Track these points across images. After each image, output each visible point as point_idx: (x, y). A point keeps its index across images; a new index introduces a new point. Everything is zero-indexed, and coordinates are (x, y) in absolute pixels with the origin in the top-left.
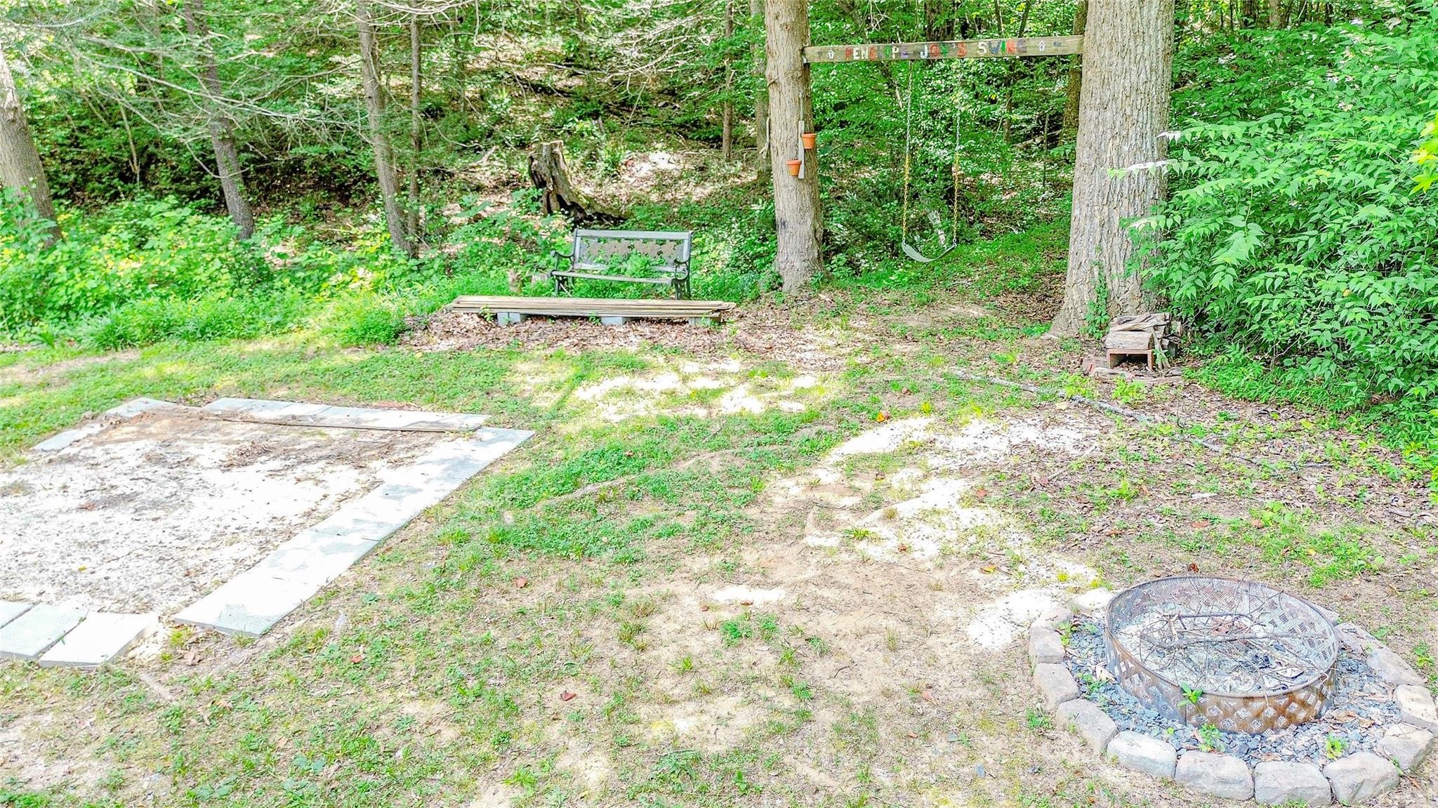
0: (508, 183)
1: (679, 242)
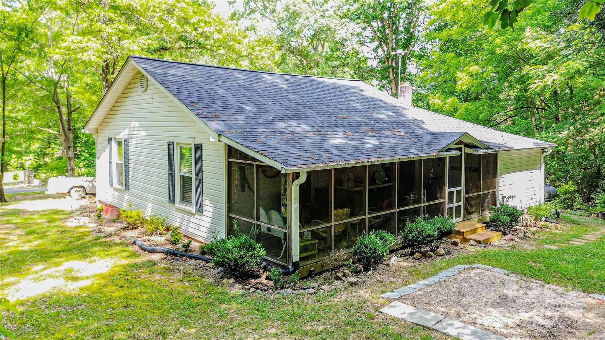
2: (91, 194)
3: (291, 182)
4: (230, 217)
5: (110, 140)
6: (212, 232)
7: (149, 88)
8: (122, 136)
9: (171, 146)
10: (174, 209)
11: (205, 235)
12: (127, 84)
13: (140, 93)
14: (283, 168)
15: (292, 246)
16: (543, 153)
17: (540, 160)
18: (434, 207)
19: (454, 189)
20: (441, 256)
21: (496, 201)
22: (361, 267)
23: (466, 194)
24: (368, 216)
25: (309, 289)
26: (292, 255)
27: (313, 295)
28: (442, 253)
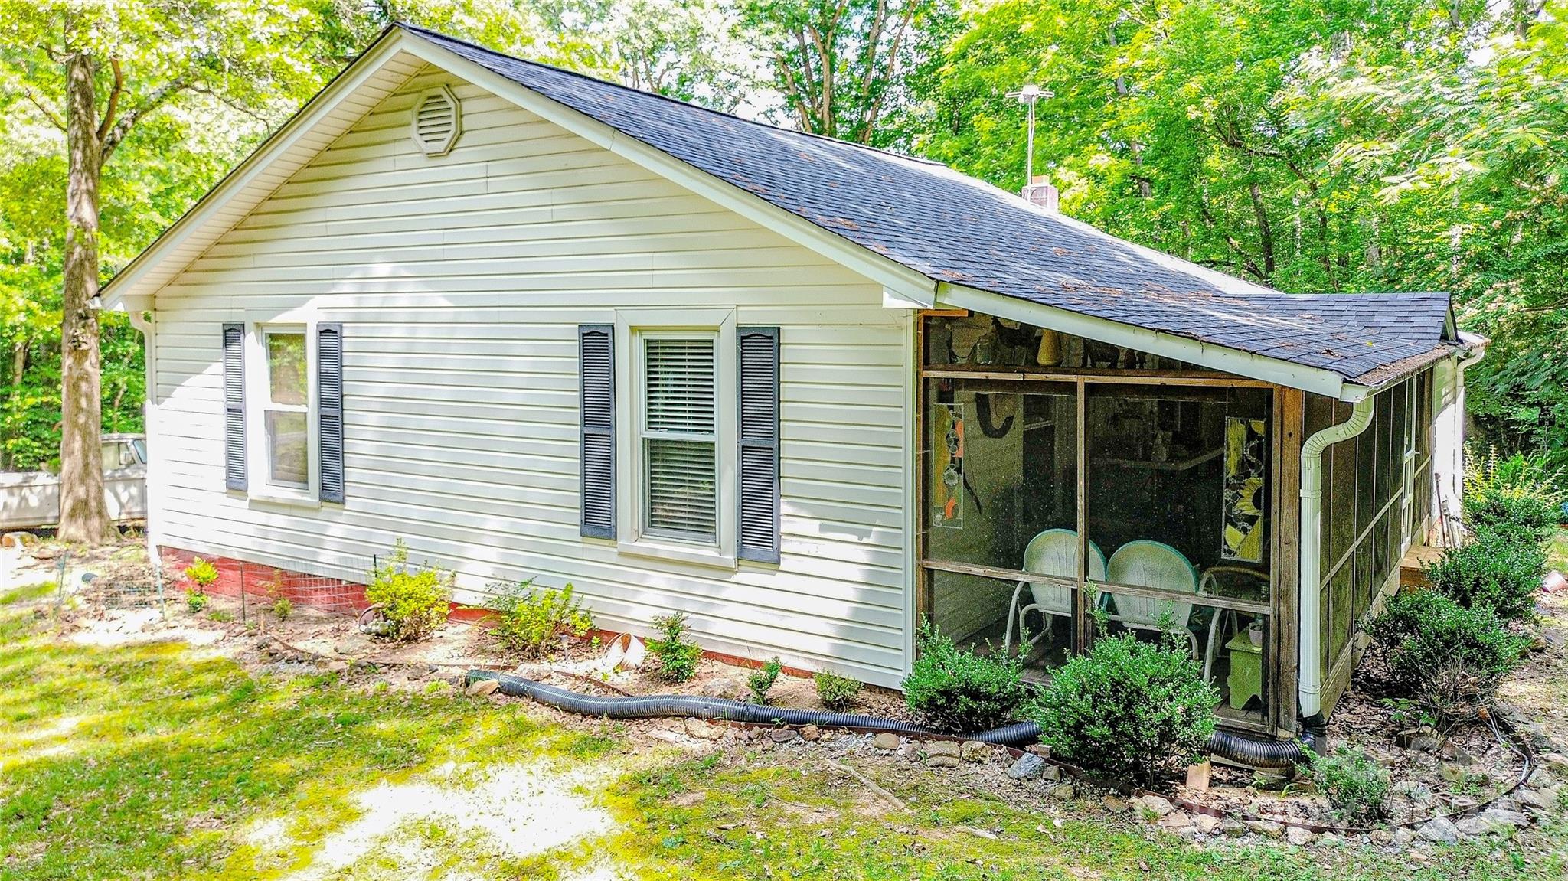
2: (27, 530)
3: (1297, 437)
4: (930, 572)
5: (232, 333)
6: (852, 631)
7: (464, 141)
8: (309, 315)
9: (593, 342)
10: (615, 559)
11: (823, 646)
12: (339, 132)
13: (419, 160)
14: (1351, 382)
15: (1296, 659)
16: (1460, 360)
17: (1455, 378)
18: (1396, 508)
19: (1409, 457)
20: (1541, 651)
21: (1430, 489)
22: (1484, 710)
23: (1416, 469)
24: (1357, 543)
25: (1489, 810)
26: (1298, 691)
27: (1536, 834)
28: (1543, 640)
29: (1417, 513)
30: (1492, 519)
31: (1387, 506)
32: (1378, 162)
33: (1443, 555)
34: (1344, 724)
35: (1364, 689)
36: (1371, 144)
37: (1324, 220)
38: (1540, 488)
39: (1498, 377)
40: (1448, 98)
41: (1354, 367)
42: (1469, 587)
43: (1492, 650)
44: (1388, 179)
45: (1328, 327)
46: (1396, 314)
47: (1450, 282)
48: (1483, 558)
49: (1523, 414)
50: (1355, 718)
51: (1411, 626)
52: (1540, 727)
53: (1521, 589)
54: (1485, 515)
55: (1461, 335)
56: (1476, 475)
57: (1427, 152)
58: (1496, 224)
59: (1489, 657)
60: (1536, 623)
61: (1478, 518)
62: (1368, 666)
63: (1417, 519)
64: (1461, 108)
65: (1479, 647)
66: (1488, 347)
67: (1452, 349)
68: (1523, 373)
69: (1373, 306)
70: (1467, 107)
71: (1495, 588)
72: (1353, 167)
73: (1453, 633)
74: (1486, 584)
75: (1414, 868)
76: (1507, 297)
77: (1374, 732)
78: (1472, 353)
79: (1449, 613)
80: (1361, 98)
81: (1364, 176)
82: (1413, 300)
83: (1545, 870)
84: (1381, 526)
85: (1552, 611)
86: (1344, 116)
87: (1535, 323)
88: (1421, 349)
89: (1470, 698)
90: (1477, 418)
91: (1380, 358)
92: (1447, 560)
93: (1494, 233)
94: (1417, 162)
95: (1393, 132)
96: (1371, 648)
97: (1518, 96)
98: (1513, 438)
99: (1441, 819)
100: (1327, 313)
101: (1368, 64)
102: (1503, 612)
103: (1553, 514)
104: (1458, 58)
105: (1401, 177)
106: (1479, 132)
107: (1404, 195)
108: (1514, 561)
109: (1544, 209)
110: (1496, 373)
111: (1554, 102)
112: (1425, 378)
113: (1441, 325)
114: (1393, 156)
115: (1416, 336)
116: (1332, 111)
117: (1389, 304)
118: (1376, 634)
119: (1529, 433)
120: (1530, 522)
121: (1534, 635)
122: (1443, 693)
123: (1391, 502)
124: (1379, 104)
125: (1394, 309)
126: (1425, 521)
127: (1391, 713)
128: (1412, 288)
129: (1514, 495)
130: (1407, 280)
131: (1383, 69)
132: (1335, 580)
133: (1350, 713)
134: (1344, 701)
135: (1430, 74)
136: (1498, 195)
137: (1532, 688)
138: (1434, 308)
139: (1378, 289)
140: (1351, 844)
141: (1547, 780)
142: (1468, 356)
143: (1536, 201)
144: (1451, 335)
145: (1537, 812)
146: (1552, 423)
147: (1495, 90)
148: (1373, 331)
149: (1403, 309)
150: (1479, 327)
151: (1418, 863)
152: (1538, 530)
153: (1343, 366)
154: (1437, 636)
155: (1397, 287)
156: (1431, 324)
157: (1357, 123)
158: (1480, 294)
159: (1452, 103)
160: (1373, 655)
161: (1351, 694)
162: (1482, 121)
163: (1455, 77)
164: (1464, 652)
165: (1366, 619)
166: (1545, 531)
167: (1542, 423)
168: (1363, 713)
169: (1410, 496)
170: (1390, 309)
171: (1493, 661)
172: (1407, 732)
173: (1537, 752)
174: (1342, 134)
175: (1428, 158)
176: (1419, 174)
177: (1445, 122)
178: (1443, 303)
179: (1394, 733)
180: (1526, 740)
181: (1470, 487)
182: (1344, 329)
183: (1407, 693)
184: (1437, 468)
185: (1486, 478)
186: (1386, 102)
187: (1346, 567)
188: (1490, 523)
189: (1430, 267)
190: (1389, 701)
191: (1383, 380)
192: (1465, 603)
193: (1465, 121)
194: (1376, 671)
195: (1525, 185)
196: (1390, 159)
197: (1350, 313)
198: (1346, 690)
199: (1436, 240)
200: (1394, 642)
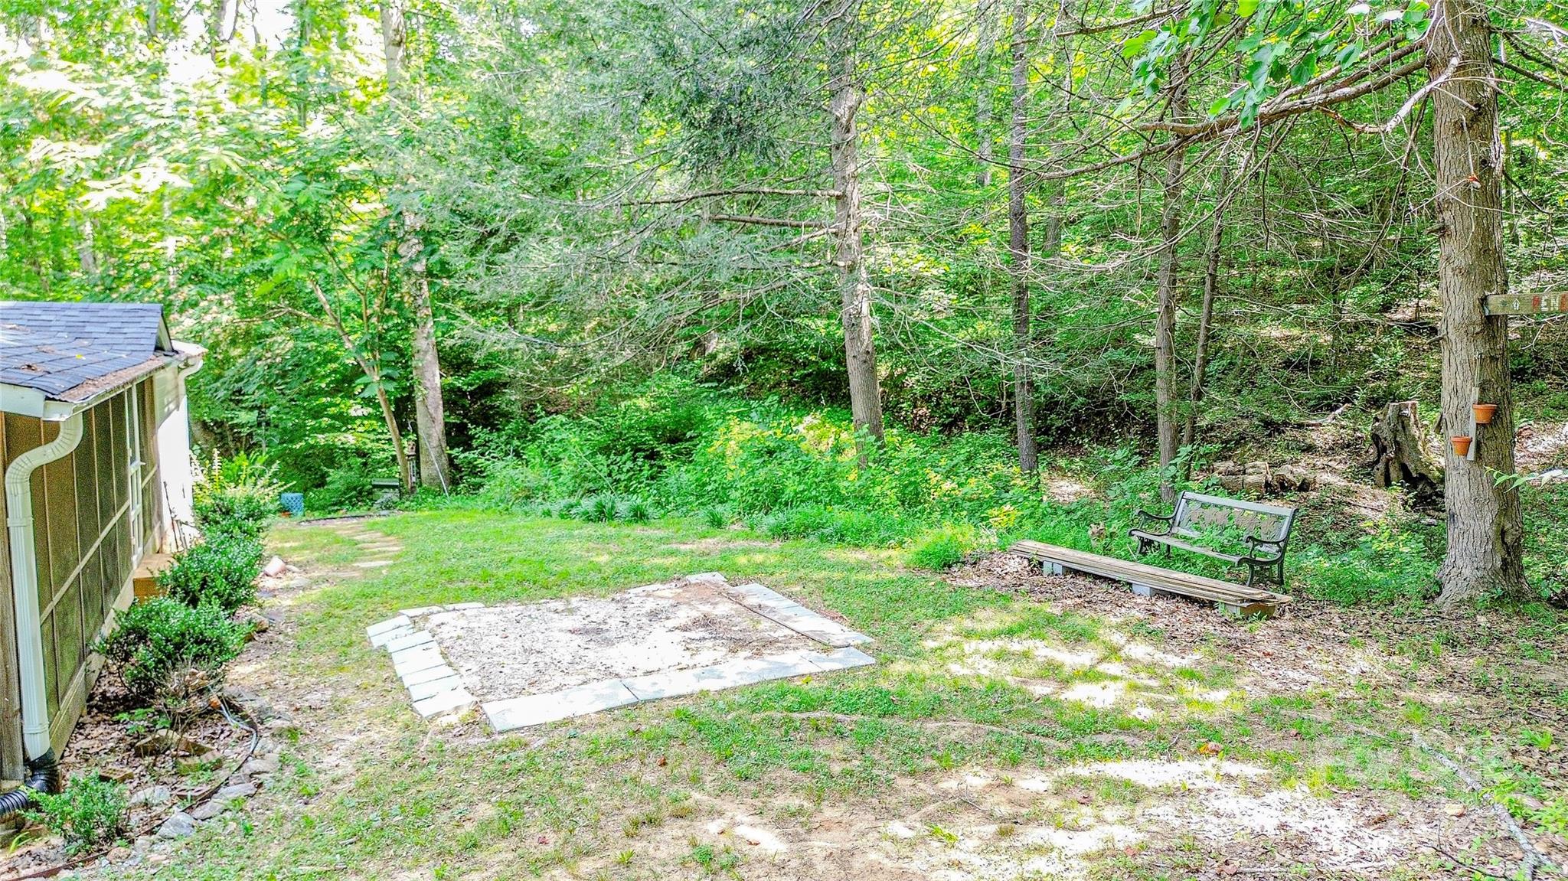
0: (1348, 446)
1: (1280, 517)
14: (54, 399)
15: (17, 702)
16: (180, 369)
17: (177, 387)
18: (124, 520)
19: (133, 468)
20: (264, 631)
21: (160, 495)
22: (215, 699)
23: (143, 480)
24: (82, 564)
25: (222, 790)
26: (22, 735)
27: (264, 795)
28: (266, 621)
29: (148, 523)
30: (219, 518)
31: (114, 520)
32: (82, 165)
33: (172, 560)
34: (80, 752)
35: (100, 711)
36: (72, 145)
37: (29, 221)
38: (260, 483)
39: (218, 384)
40: (148, 109)
41: (57, 383)
42: (198, 588)
43: (219, 642)
44: (91, 184)
45: (34, 339)
46: (109, 325)
47: (167, 292)
48: (208, 557)
49: (245, 417)
50: (93, 742)
51: (142, 636)
52: (263, 701)
53: (243, 579)
54: (211, 516)
55: (177, 345)
56: (202, 479)
57: (131, 161)
58: (205, 239)
59: (217, 649)
60: (260, 606)
61: (205, 519)
62: (104, 686)
63: (147, 528)
64: (162, 121)
65: (208, 643)
66: (207, 357)
67: (167, 360)
68: (241, 379)
69: (84, 317)
70: (168, 121)
71: (221, 584)
72: (54, 166)
73: (183, 635)
74: (213, 581)
75: (153, 871)
76: (220, 310)
77: (112, 750)
78: (190, 362)
79: (178, 615)
80: (56, 93)
81: (69, 177)
82: (124, 311)
83: (270, 826)
84: (108, 542)
85: (273, 593)
86: (40, 109)
87: (247, 333)
88: (135, 359)
89: (201, 691)
90: (204, 424)
91: (87, 372)
92: (176, 564)
93: (204, 248)
94: (122, 169)
95: (95, 137)
96: (106, 666)
97: (213, 118)
98: (237, 439)
99: (178, 815)
100: (34, 323)
101: (63, 57)
102: (228, 605)
103: (271, 507)
104: (157, 70)
105: (107, 183)
106: (181, 146)
107: (111, 202)
108: (237, 554)
109: (247, 227)
110: (216, 380)
111: (246, 129)
112: (145, 387)
113: (154, 336)
114: (97, 160)
115: (129, 348)
116: (25, 101)
117: (100, 314)
118: (110, 652)
119: (250, 435)
120: (252, 516)
121: (258, 618)
122: (175, 695)
123: (118, 515)
124: (76, 103)
125: (106, 320)
126: (156, 529)
127: (128, 727)
128: (127, 297)
129: (236, 493)
130: (125, 289)
131: (79, 66)
132: (60, 608)
133: (86, 738)
134: (80, 728)
135: (129, 81)
136: (206, 211)
137: (259, 667)
138: (147, 319)
139: (93, 297)
140: (89, 873)
141: (270, 746)
142: (187, 365)
143: (240, 221)
144: (166, 346)
145: (263, 777)
146: (268, 424)
147: (192, 109)
148: (86, 342)
149: (115, 319)
150: (197, 337)
151: (158, 865)
152: (259, 522)
153: (44, 382)
154: (167, 641)
155: (114, 296)
156: (144, 335)
157: (55, 120)
158: (196, 304)
159: (152, 115)
160: (110, 673)
161: (87, 719)
162: (183, 137)
163: (154, 88)
164: (194, 650)
165: (98, 640)
166: (264, 522)
167: (259, 425)
168: (102, 736)
169: (139, 507)
170: (102, 320)
171: (220, 652)
172: (144, 741)
173: (262, 723)
174: (40, 128)
175: (133, 167)
176: (124, 181)
177: (146, 132)
178: (155, 314)
179: (132, 745)
180: (253, 715)
181: (198, 491)
182: (53, 340)
183: (143, 704)
184: (164, 476)
185: (212, 480)
186: (85, 102)
187: (72, 591)
188: (217, 523)
189: (147, 276)
190: (124, 716)
191: (93, 394)
192: (194, 602)
193: (165, 134)
194: (112, 689)
195: (228, 204)
196: (94, 163)
197: (58, 323)
198: (81, 716)
199: (151, 250)
200: (127, 657)
